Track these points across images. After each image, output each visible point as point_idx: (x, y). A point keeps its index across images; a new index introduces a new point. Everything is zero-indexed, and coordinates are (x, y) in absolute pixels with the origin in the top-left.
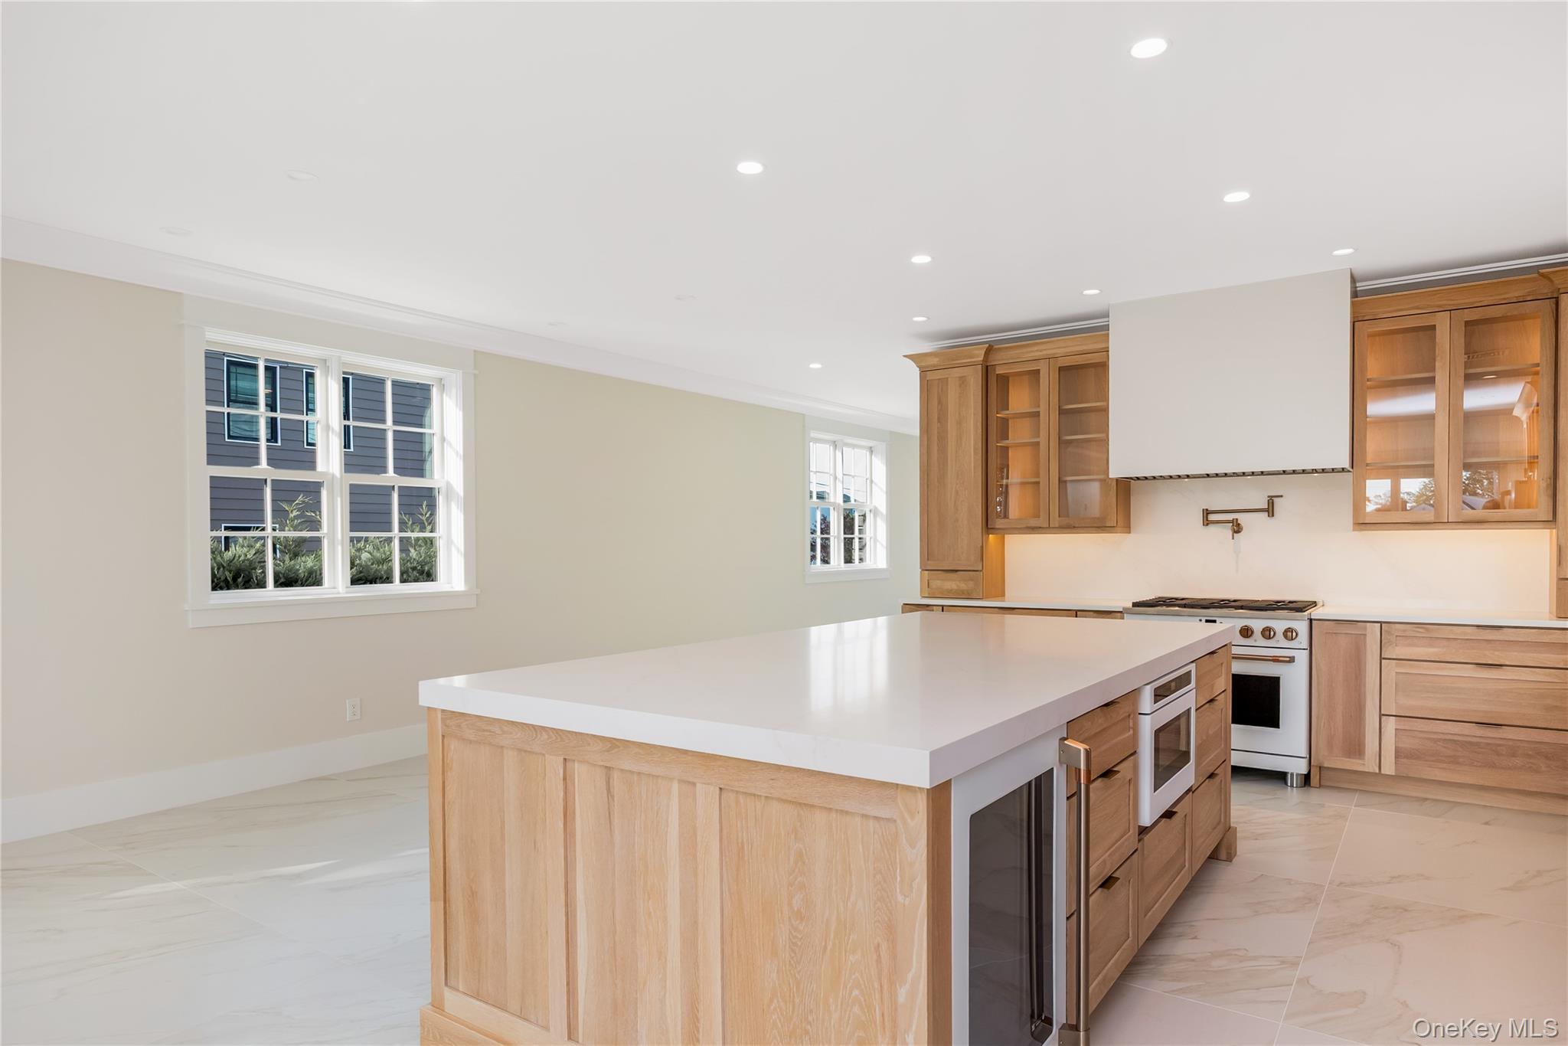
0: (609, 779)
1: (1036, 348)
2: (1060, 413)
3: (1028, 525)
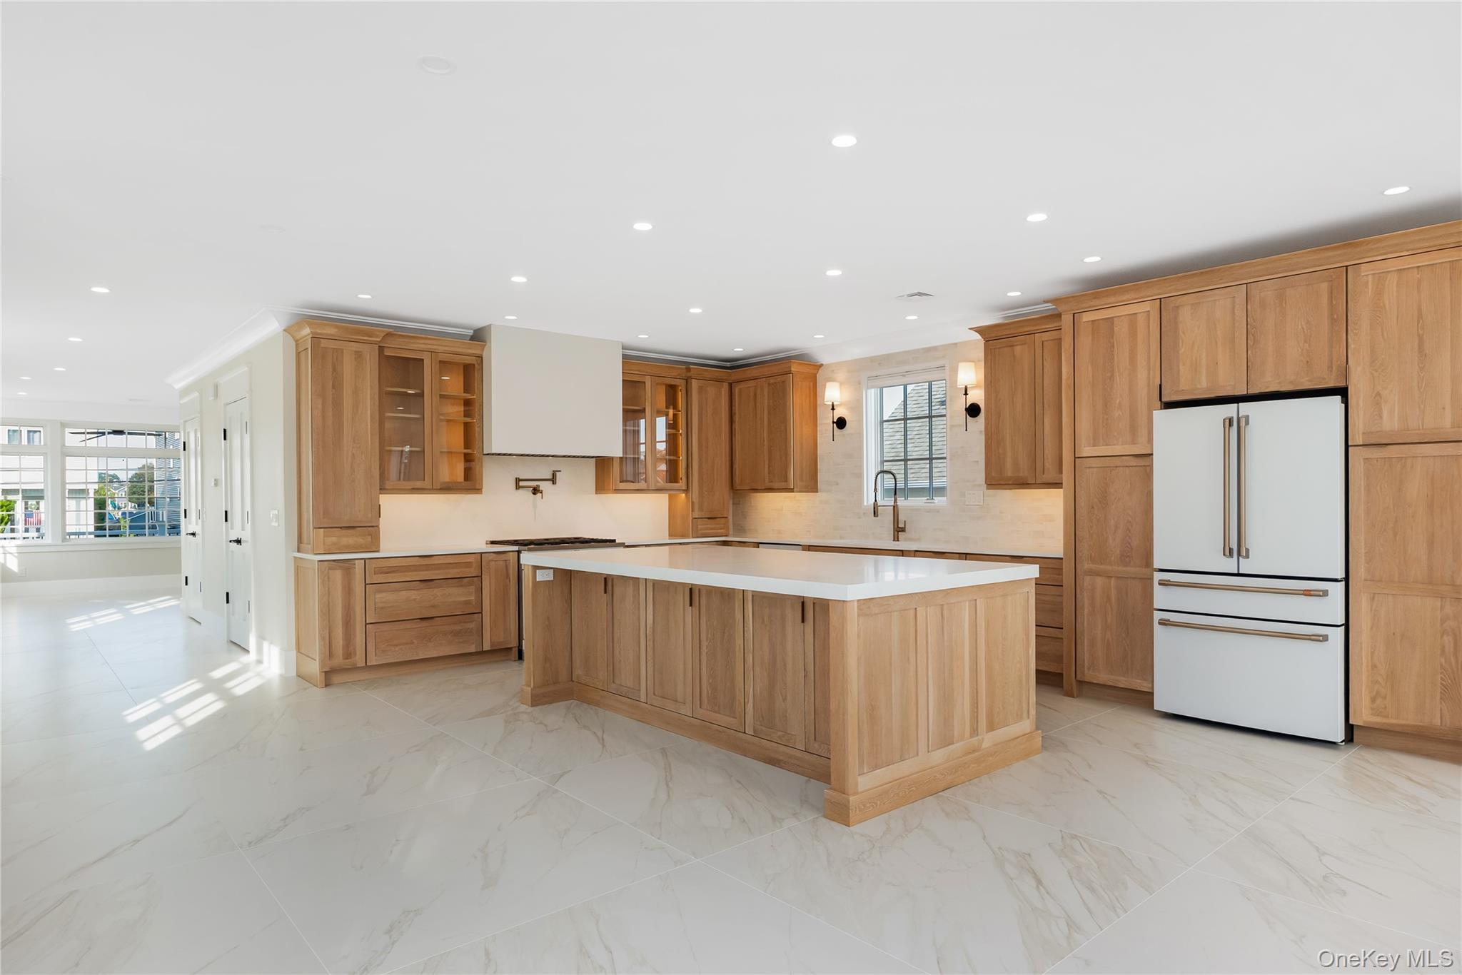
0: (943, 610)
1: (423, 341)
2: (440, 397)
3: (416, 487)
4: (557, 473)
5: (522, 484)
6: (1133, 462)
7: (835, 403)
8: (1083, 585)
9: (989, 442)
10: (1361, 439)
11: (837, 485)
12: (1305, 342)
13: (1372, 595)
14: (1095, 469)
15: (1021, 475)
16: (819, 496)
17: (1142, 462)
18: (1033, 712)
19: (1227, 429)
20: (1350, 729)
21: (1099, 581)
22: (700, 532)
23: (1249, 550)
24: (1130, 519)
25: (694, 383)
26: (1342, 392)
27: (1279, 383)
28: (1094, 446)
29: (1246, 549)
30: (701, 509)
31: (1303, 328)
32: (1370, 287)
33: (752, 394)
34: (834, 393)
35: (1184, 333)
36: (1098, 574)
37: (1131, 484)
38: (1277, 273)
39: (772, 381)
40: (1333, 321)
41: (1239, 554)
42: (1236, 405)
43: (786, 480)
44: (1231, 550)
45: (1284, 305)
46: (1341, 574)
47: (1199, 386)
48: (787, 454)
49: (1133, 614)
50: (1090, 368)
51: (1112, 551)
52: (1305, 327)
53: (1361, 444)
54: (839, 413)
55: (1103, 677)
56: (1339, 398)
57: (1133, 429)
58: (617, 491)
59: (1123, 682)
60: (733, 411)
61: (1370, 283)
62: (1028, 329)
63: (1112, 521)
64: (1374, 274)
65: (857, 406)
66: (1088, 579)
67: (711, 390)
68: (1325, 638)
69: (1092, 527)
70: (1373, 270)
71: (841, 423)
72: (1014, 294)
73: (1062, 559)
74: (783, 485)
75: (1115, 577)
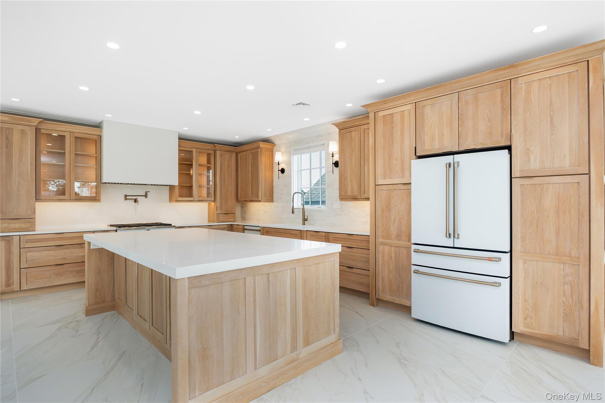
0: (268, 277)
2: (75, 155)
3: (59, 199)
4: (148, 193)
5: (128, 197)
6: (402, 187)
7: (279, 162)
8: (379, 250)
9: (341, 179)
10: (519, 175)
11: (281, 199)
12: (489, 121)
13: (524, 261)
14: (384, 191)
15: (355, 194)
16: (274, 204)
17: (407, 187)
18: (337, 329)
19: (448, 169)
20: (512, 334)
21: (387, 248)
22: (220, 220)
23: (459, 234)
24: (401, 217)
25: (218, 153)
26: (509, 148)
27: (475, 144)
28: (384, 179)
29: (458, 234)
30: (221, 209)
31: (487, 114)
32: (523, 90)
33: (245, 158)
34: (279, 157)
35: (427, 119)
36: (385, 244)
37: (401, 199)
38: (474, 85)
39: (253, 152)
40: (503, 109)
41: (454, 237)
42: (453, 156)
43: (258, 197)
44: (450, 234)
45: (477, 102)
46: (508, 249)
47: (434, 147)
48: (258, 184)
49: (402, 266)
50: (382, 139)
51: (392, 232)
52: (488, 114)
53: (519, 177)
54: (281, 167)
55: (388, 297)
56: (507, 151)
57: (403, 171)
58: (177, 201)
59: (397, 300)
60: (238, 166)
61: (523, 88)
62: (358, 123)
63: (393, 217)
64: (525, 83)
65: (289, 164)
66: (381, 246)
67: (227, 156)
68: (499, 284)
69: (383, 220)
70: (524, 81)
71: (283, 171)
72: (349, 105)
73: (369, 236)
74: (256, 199)
75: (394, 246)
